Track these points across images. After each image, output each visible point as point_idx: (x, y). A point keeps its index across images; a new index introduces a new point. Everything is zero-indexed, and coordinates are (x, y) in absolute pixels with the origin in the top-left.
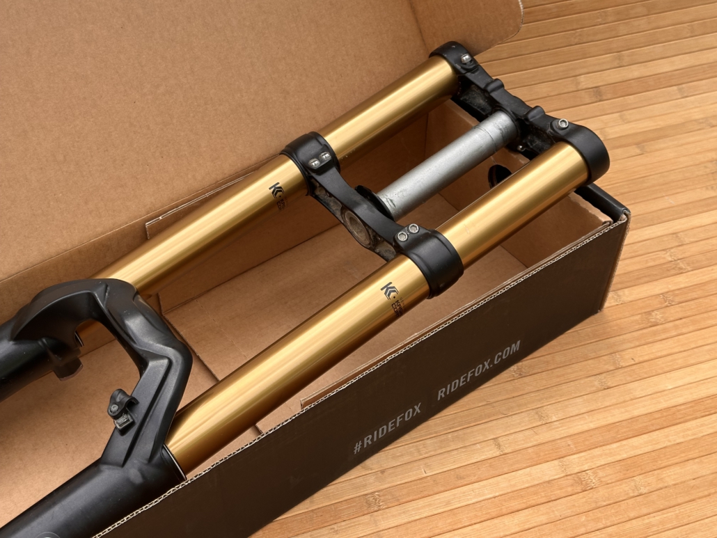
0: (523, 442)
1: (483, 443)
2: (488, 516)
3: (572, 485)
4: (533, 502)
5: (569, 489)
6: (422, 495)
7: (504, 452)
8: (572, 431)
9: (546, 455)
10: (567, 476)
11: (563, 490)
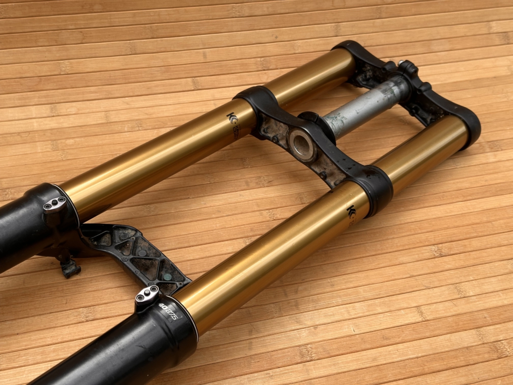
0: (443, 312)
1: (407, 310)
2: (411, 374)
3: (489, 352)
4: (453, 365)
5: (486, 356)
6: (351, 350)
7: (426, 319)
8: (487, 306)
9: (465, 324)
10: (483, 344)
11: (480, 356)
